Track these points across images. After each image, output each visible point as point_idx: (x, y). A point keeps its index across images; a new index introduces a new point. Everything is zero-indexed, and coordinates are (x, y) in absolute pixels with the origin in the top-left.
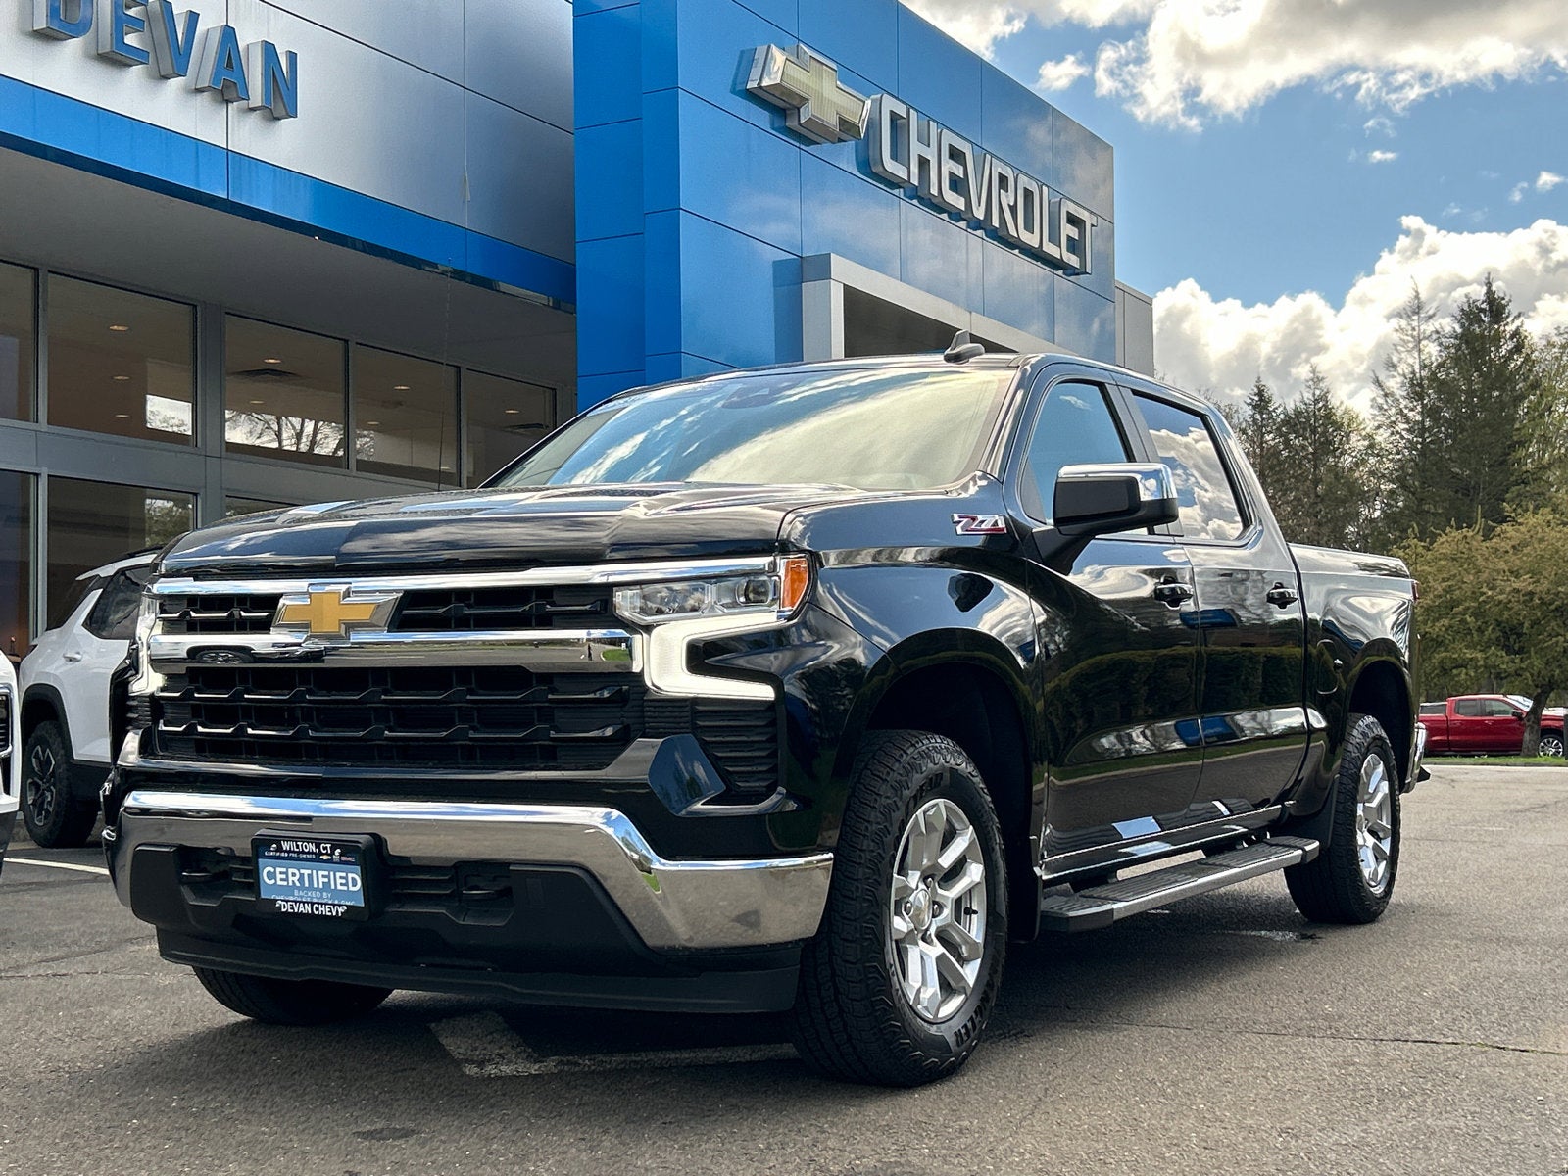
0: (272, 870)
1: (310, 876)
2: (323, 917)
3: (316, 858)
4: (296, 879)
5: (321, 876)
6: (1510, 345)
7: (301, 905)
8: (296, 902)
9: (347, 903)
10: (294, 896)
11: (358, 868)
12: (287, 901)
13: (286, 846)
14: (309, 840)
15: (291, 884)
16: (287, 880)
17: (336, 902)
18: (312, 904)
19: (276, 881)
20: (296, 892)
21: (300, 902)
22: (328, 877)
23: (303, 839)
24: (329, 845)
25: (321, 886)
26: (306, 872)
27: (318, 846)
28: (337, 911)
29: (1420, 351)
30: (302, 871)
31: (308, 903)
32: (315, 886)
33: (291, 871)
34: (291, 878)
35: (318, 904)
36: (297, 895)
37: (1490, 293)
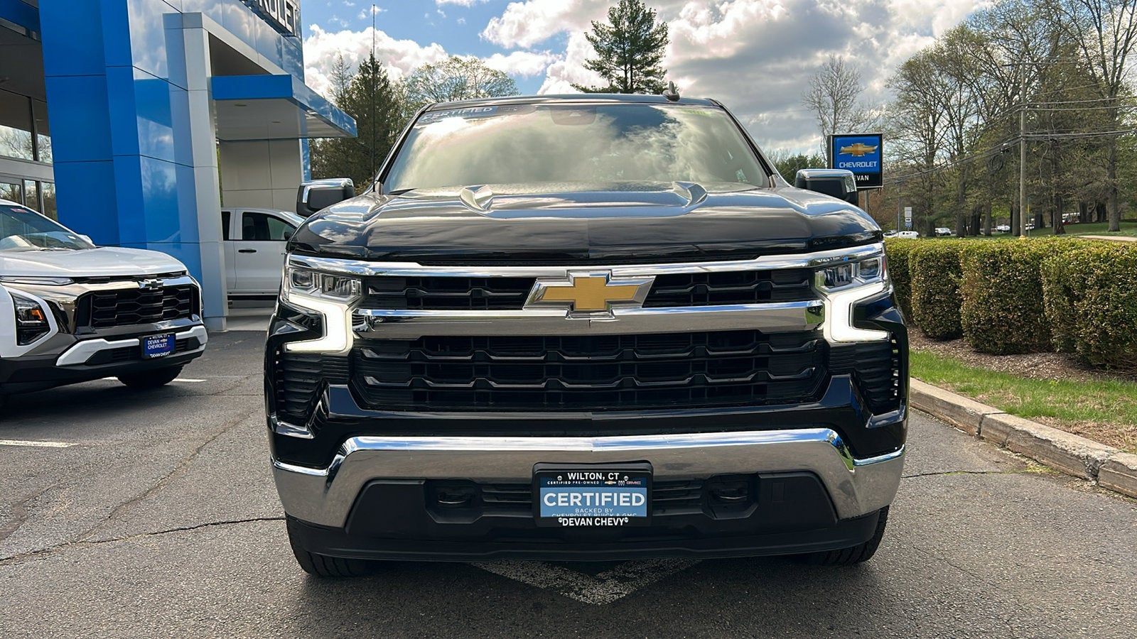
0: (554, 495)
1: (593, 499)
2: (605, 527)
3: (602, 484)
4: (577, 501)
5: (604, 497)
6: (383, 85)
7: (583, 519)
8: (577, 518)
9: (628, 515)
10: (575, 513)
11: (645, 490)
12: (568, 518)
13: (571, 476)
14: (595, 471)
15: (572, 504)
16: (569, 501)
17: (618, 515)
18: (594, 518)
19: (557, 503)
20: (577, 510)
21: (581, 518)
22: (612, 497)
23: (590, 471)
24: (617, 474)
25: (603, 504)
26: (588, 495)
27: (605, 475)
28: (619, 522)
29: (343, 84)
30: (584, 494)
31: (589, 518)
32: (597, 504)
33: (572, 495)
34: (572, 500)
35: (600, 517)
36: (577, 512)
37: (372, 58)
